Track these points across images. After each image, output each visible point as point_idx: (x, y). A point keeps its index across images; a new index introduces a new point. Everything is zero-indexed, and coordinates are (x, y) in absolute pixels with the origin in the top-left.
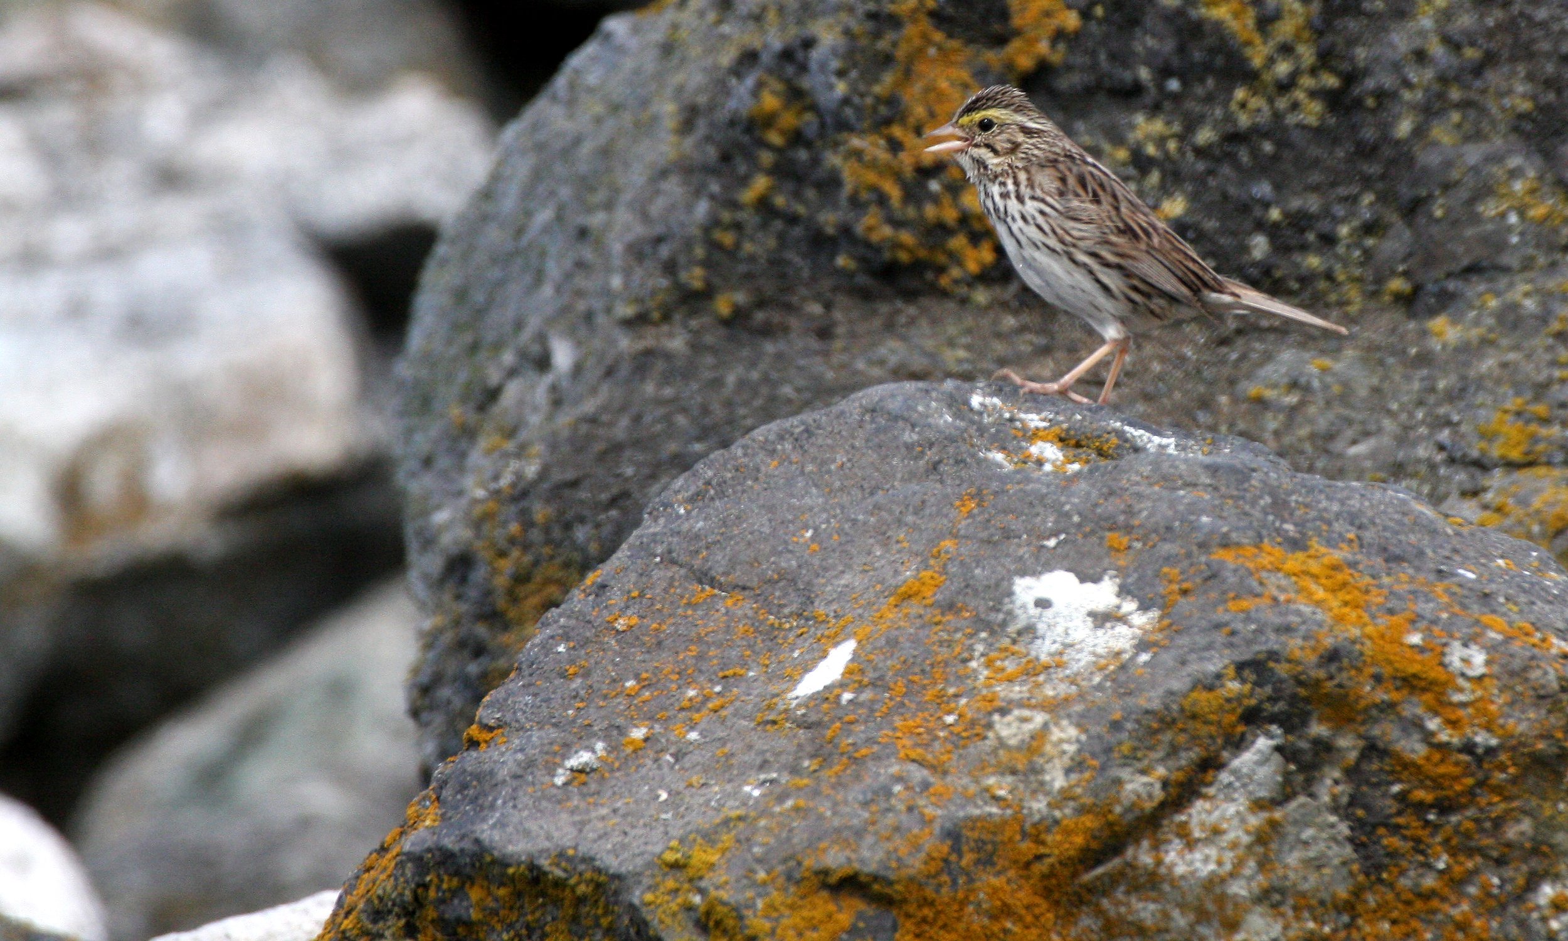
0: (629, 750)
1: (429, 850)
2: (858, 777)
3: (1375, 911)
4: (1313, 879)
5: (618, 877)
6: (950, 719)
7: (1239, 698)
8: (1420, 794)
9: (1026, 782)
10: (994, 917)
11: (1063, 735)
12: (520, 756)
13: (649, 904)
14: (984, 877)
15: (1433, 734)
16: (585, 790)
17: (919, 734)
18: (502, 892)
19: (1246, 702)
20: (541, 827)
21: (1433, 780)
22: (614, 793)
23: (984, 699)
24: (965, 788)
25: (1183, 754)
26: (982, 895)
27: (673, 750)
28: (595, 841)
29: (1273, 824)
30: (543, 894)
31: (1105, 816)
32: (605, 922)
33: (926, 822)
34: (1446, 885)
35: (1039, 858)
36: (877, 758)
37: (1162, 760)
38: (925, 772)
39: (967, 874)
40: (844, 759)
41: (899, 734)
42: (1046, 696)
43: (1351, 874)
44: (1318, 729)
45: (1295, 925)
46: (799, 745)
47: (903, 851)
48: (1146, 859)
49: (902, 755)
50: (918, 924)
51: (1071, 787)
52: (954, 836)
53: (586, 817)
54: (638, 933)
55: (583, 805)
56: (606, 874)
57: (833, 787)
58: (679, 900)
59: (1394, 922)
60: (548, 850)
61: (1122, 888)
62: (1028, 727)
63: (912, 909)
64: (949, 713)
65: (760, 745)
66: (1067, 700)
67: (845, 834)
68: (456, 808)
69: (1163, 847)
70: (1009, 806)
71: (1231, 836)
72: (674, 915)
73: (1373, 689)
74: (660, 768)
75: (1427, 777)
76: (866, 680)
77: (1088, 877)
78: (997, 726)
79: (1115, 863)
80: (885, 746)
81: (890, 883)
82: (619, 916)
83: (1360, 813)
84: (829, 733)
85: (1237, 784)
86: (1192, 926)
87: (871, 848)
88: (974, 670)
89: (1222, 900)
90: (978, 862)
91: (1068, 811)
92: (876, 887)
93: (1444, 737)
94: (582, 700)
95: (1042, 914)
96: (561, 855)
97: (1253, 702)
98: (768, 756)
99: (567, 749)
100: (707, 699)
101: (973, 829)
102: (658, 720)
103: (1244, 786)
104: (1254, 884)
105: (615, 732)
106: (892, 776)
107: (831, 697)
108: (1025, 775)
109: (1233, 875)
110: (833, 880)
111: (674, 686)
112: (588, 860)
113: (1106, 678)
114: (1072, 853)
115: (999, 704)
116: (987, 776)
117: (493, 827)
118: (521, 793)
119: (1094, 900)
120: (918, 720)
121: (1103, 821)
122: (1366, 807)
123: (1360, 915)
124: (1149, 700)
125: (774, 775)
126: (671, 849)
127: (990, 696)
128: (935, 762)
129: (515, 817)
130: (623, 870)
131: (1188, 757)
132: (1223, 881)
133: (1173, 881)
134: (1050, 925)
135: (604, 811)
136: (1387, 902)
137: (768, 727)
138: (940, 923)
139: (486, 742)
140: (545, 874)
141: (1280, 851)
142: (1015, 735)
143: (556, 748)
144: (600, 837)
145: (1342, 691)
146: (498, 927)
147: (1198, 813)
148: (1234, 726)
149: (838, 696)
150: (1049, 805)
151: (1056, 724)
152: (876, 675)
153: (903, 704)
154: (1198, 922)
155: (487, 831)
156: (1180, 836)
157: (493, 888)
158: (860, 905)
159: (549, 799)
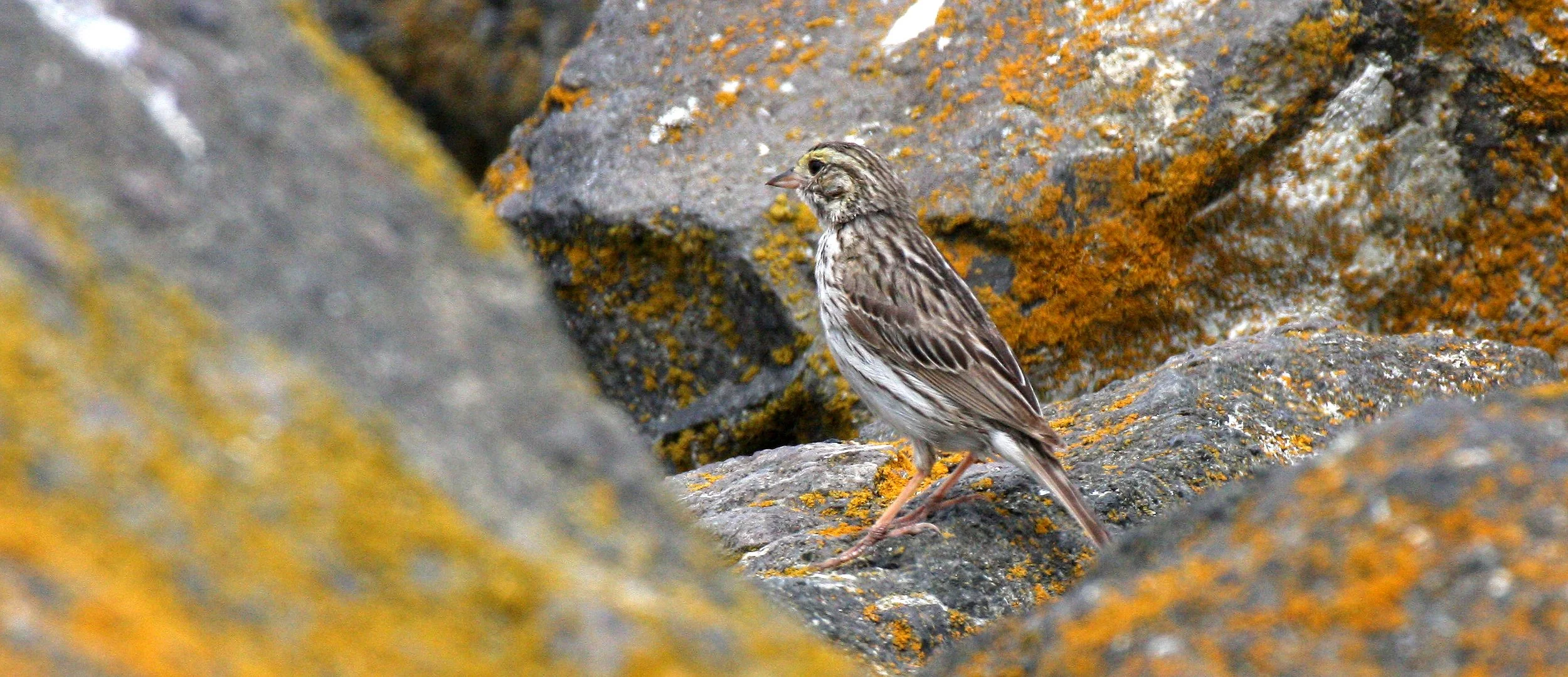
0: (722, 105)
1: (525, 214)
2: (963, 123)
3: (1486, 238)
4: (1424, 207)
5: (726, 233)
6: (1052, 60)
7: (1347, 26)
8: (1530, 115)
9: (1136, 119)
10: (1111, 259)
11: (1171, 72)
12: (613, 115)
13: (760, 259)
14: (1099, 218)
15: (1541, 54)
16: (681, 146)
17: (1023, 76)
18: (603, 253)
19: (1353, 30)
20: (642, 186)
21: (1542, 100)
22: (712, 149)
23: (1086, 37)
24: (1075, 128)
25: (1293, 86)
26: (1096, 236)
27: (767, 102)
28: (698, 198)
29: (1384, 153)
30: (646, 253)
31: (1218, 151)
32: (712, 279)
33: (1040, 165)
34: (1558, 206)
35: (1153, 196)
36: (982, 102)
37: (1272, 93)
38: (1033, 114)
39: (1082, 216)
40: (949, 105)
41: (1002, 77)
42: (1149, 34)
43: (1462, 199)
44: (1426, 54)
45: (1408, 253)
46: (899, 95)
47: (1018, 194)
48: (1259, 193)
49: (1008, 97)
50: (1035, 268)
51: (1181, 124)
52: (1067, 177)
53: (687, 175)
54: (749, 289)
55: (682, 162)
56: (714, 230)
57: (940, 133)
58: (791, 254)
59: (1506, 247)
60: (651, 209)
61: (1235, 224)
62: (1132, 65)
63: (1028, 253)
64: (1052, 53)
65: (856, 94)
66: (1171, 36)
67: (956, 180)
68: (549, 170)
69: (1275, 180)
70: (1121, 145)
71: (1342, 165)
72: (786, 269)
73: (1479, 10)
74: (756, 121)
75: (1537, 98)
76: (961, 24)
77: (1201, 214)
78: (1102, 65)
79: (1229, 198)
80: (990, 90)
81: (1006, 228)
82: (729, 273)
83: (1469, 136)
84: (928, 80)
85: (1347, 113)
86: (1305, 260)
87: (986, 192)
88: (1073, 11)
89: (1335, 231)
90: (1091, 203)
91: (1180, 148)
92: (992, 232)
93: (1552, 57)
94: (668, 56)
95: (1159, 253)
96: (665, 212)
97: (1361, 30)
98: (868, 105)
99: (659, 107)
100: (796, 50)
101: (1086, 170)
102: (747, 74)
103: (1354, 114)
104: (1367, 214)
105: (706, 88)
106: (1000, 120)
107: (928, 44)
108: (1134, 112)
109: (1346, 205)
110: (948, 227)
111: (761, 38)
112: (693, 217)
113: (1209, 12)
114: (1186, 190)
115: (1101, 42)
116: (1097, 117)
117: (592, 187)
118: (617, 153)
119: (1207, 236)
120: (1020, 62)
121: (1216, 156)
122: (1477, 132)
123: (1472, 242)
124: (1257, 33)
125: (877, 124)
126: (779, 203)
127: (1091, 36)
128: (1042, 104)
129: (614, 176)
130: (731, 226)
131: (1296, 90)
132: (1335, 212)
133: (1286, 215)
134: (1166, 264)
135: (705, 167)
136: (1498, 228)
137: (865, 76)
138: (1057, 266)
139: (572, 103)
140: (650, 232)
141: (1391, 179)
142: (1120, 73)
143: (648, 105)
144: (704, 194)
145: (1449, 15)
146: (600, 289)
147: (1310, 144)
148: (1342, 55)
149: (934, 44)
150: (1160, 141)
151: (1163, 61)
152: (972, 18)
153: (1002, 48)
154: (1312, 255)
155: (586, 192)
156: (1290, 167)
157: (594, 250)
158: (976, 251)
159: (646, 157)
